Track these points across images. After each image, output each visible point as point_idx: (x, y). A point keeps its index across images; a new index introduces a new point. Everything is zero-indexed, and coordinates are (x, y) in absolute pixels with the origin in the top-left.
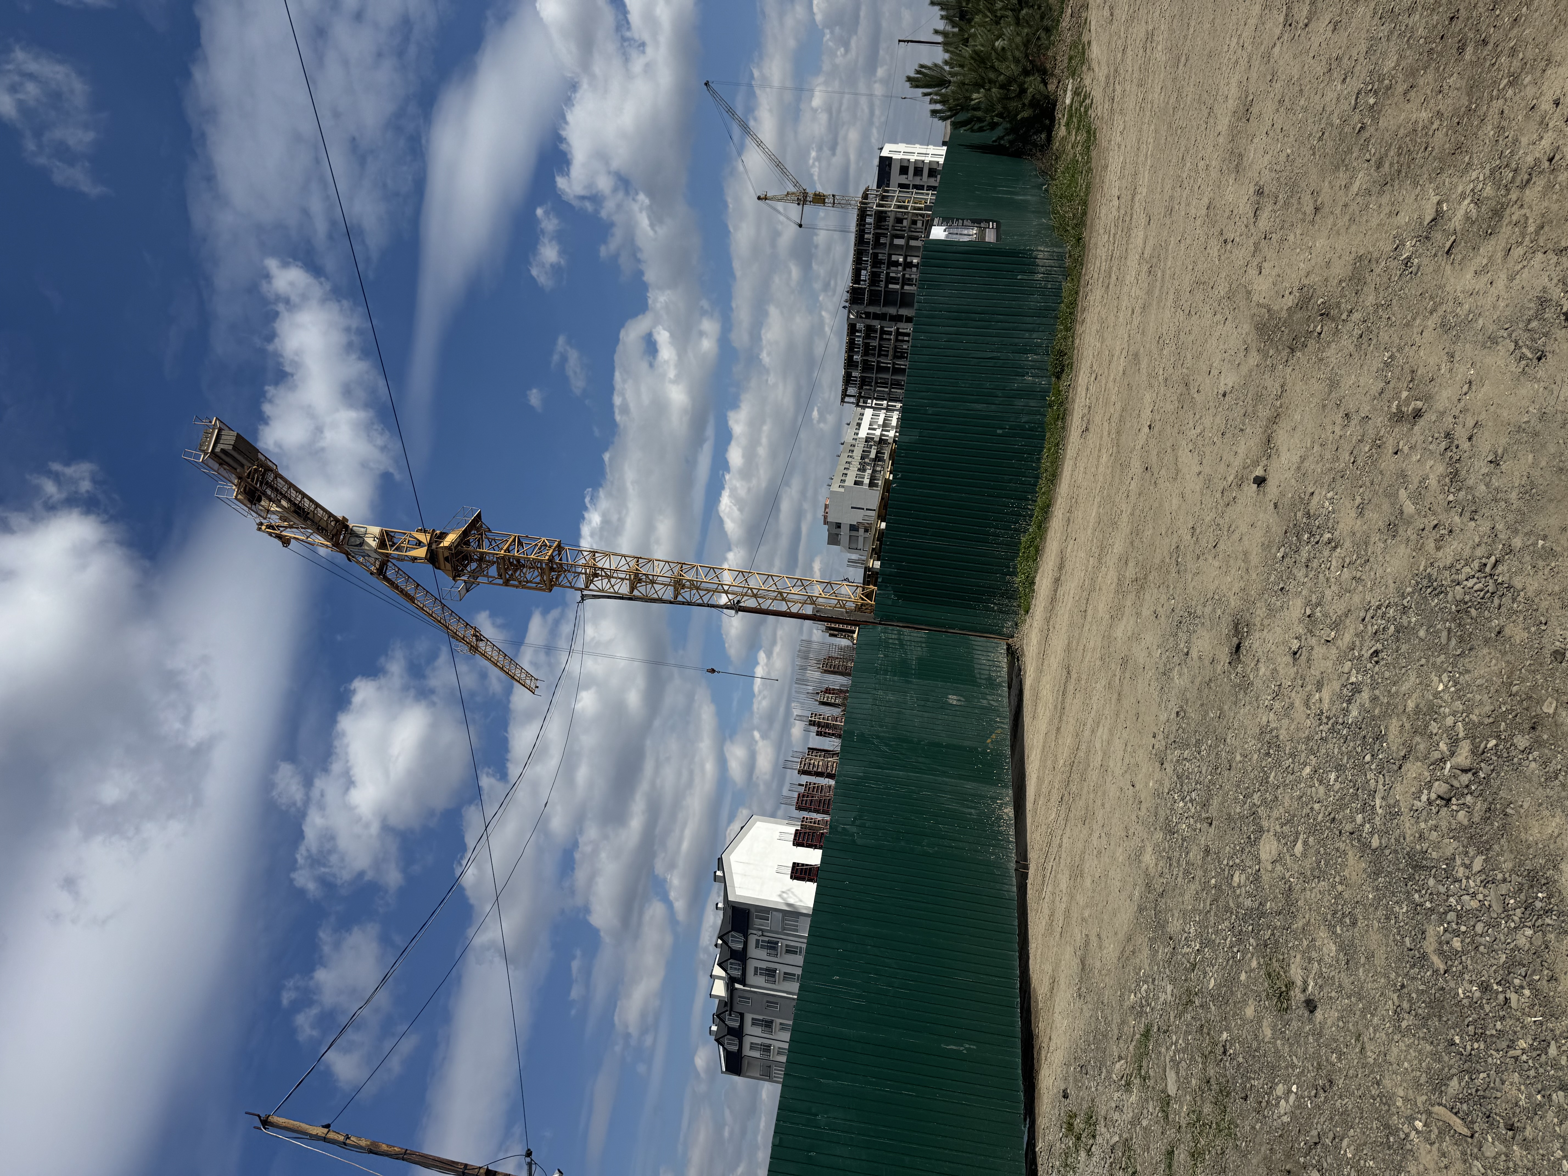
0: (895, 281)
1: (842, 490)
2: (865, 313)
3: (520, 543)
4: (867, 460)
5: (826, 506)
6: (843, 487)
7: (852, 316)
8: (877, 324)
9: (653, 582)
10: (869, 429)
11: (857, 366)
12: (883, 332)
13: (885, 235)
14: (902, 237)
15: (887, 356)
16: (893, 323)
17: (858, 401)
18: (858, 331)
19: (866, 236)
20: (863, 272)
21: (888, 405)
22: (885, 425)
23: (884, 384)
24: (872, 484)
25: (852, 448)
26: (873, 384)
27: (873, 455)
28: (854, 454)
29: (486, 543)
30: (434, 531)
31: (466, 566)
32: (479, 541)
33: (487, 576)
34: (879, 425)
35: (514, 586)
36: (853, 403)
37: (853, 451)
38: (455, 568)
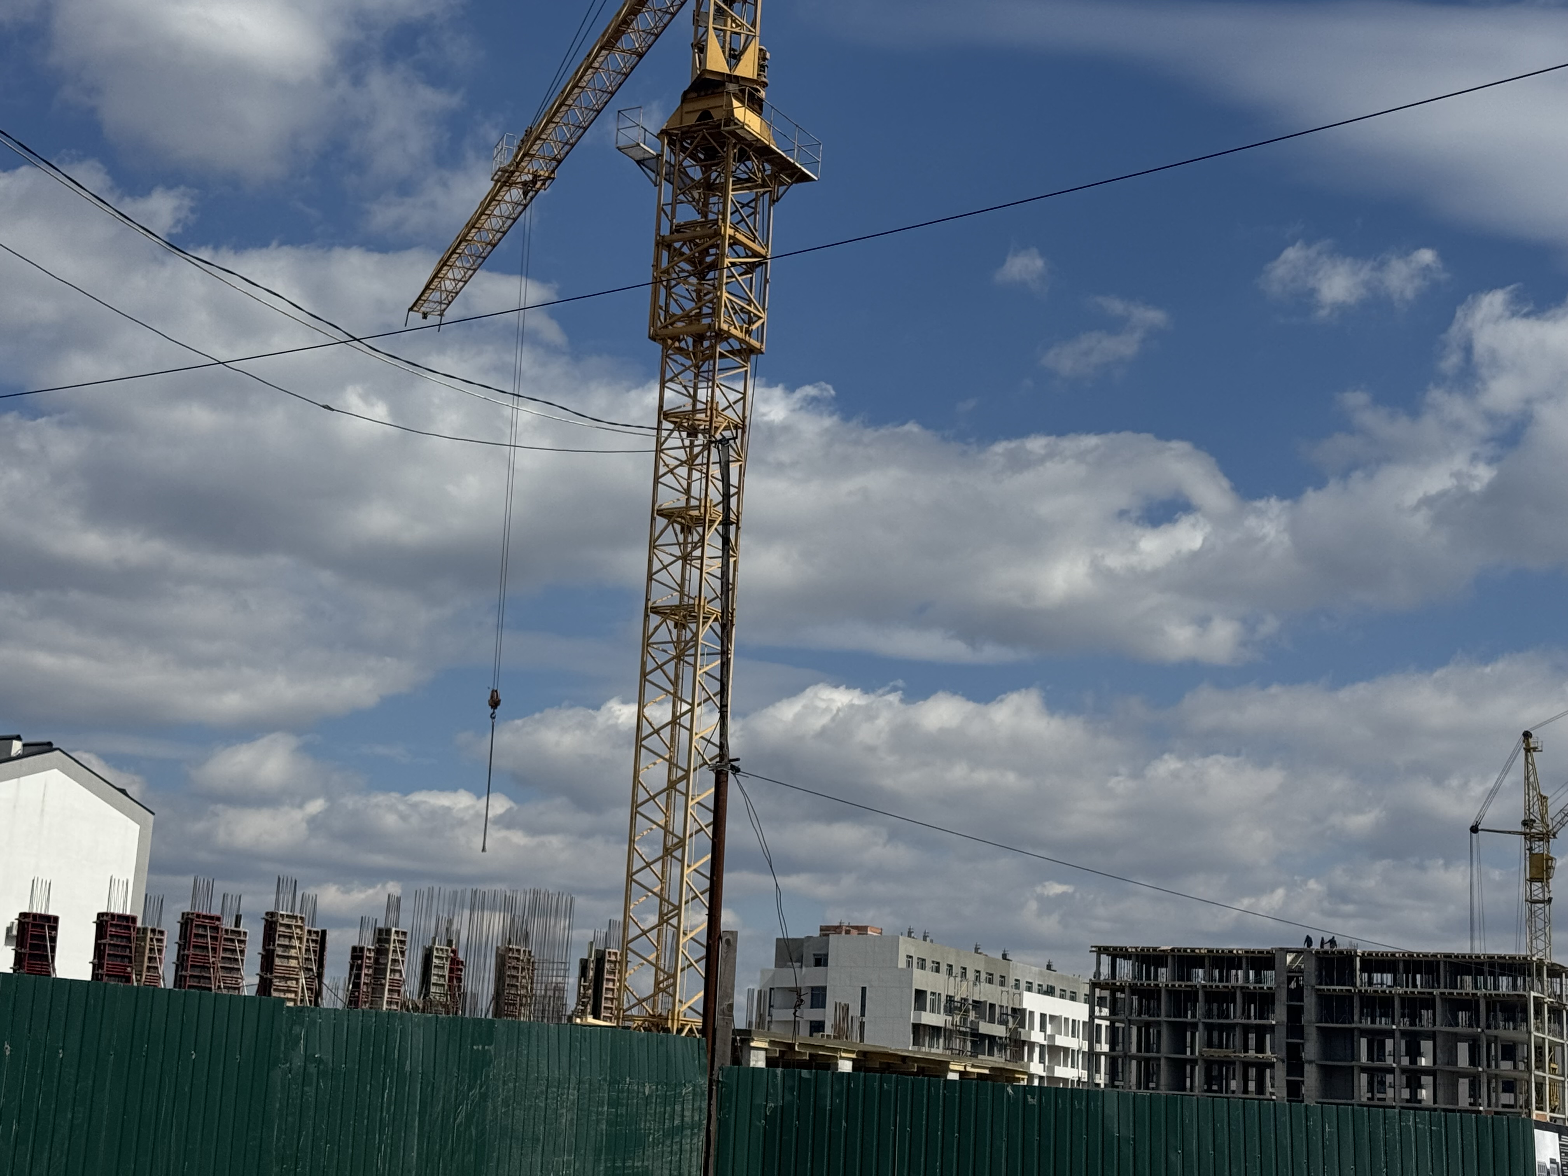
0: (1376, 1050)
1: (902, 963)
2: (1300, 989)
3: (750, 268)
4: (972, 1015)
5: (862, 930)
6: (909, 964)
7: (1289, 958)
8: (1278, 1017)
9: (686, 558)
10: (1043, 1016)
11: (1181, 979)
12: (1261, 1032)
13: (1474, 1021)
14: (1474, 1060)
15: (1210, 1044)
16: (1283, 1054)
17: (1103, 986)
18: (1258, 974)
19: (1468, 979)
20: (1388, 978)
21: (1099, 1055)
22: (1053, 1052)
23: (1145, 1044)
24: (918, 1029)
25: (997, 979)
26: (1145, 1017)
27: (985, 1028)
28: (985, 986)
29: (746, 195)
30: (764, 85)
31: (693, 157)
32: (749, 180)
33: (674, 203)
34: (1052, 1037)
35: (658, 259)
36: (1098, 973)
37: (990, 981)
38: (687, 133)
